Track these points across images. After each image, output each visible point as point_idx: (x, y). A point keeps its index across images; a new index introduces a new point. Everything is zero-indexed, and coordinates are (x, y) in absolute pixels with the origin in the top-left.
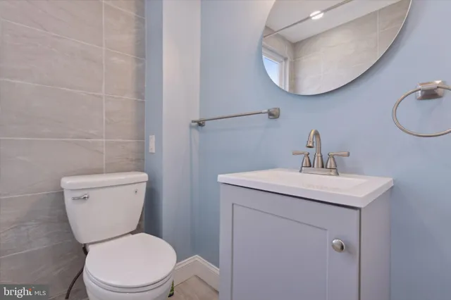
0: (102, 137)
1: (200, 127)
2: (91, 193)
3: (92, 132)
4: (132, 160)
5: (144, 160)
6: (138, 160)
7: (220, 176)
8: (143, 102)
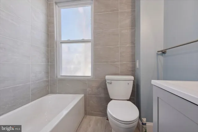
0: (119, 62)
1: (163, 54)
2: (113, 82)
3: (116, 60)
4: (130, 71)
5: (135, 71)
6: (133, 71)
7: (152, 81)
8: (135, 46)
